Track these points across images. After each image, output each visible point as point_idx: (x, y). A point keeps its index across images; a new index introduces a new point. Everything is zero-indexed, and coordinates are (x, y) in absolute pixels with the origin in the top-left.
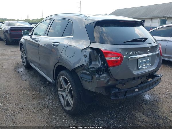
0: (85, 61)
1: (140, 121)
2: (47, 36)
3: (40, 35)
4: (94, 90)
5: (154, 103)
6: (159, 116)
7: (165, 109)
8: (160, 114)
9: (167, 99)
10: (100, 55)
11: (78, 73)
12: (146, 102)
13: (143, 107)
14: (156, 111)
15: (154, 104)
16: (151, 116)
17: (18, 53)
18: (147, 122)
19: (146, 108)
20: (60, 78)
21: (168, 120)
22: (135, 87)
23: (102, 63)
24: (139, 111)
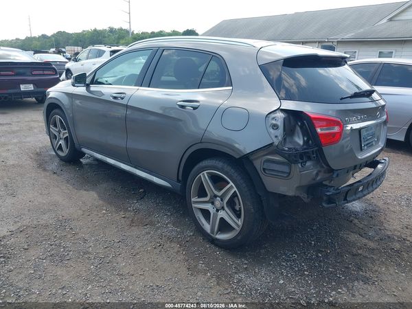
0: (276, 137)
1: (361, 248)
2: (149, 87)
3: (110, 84)
4: (291, 193)
5: (371, 215)
6: (389, 237)
7: (394, 225)
8: (389, 233)
9: (390, 207)
10: (299, 124)
11: (254, 162)
12: (356, 214)
13: (354, 224)
14: (380, 229)
15: (371, 217)
16: (376, 239)
17: (18, 128)
18: (374, 249)
19: (361, 226)
20: (201, 174)
21: (407, 242)
22: (359, 184)
23: (305, 139)
24: (352, 232)
